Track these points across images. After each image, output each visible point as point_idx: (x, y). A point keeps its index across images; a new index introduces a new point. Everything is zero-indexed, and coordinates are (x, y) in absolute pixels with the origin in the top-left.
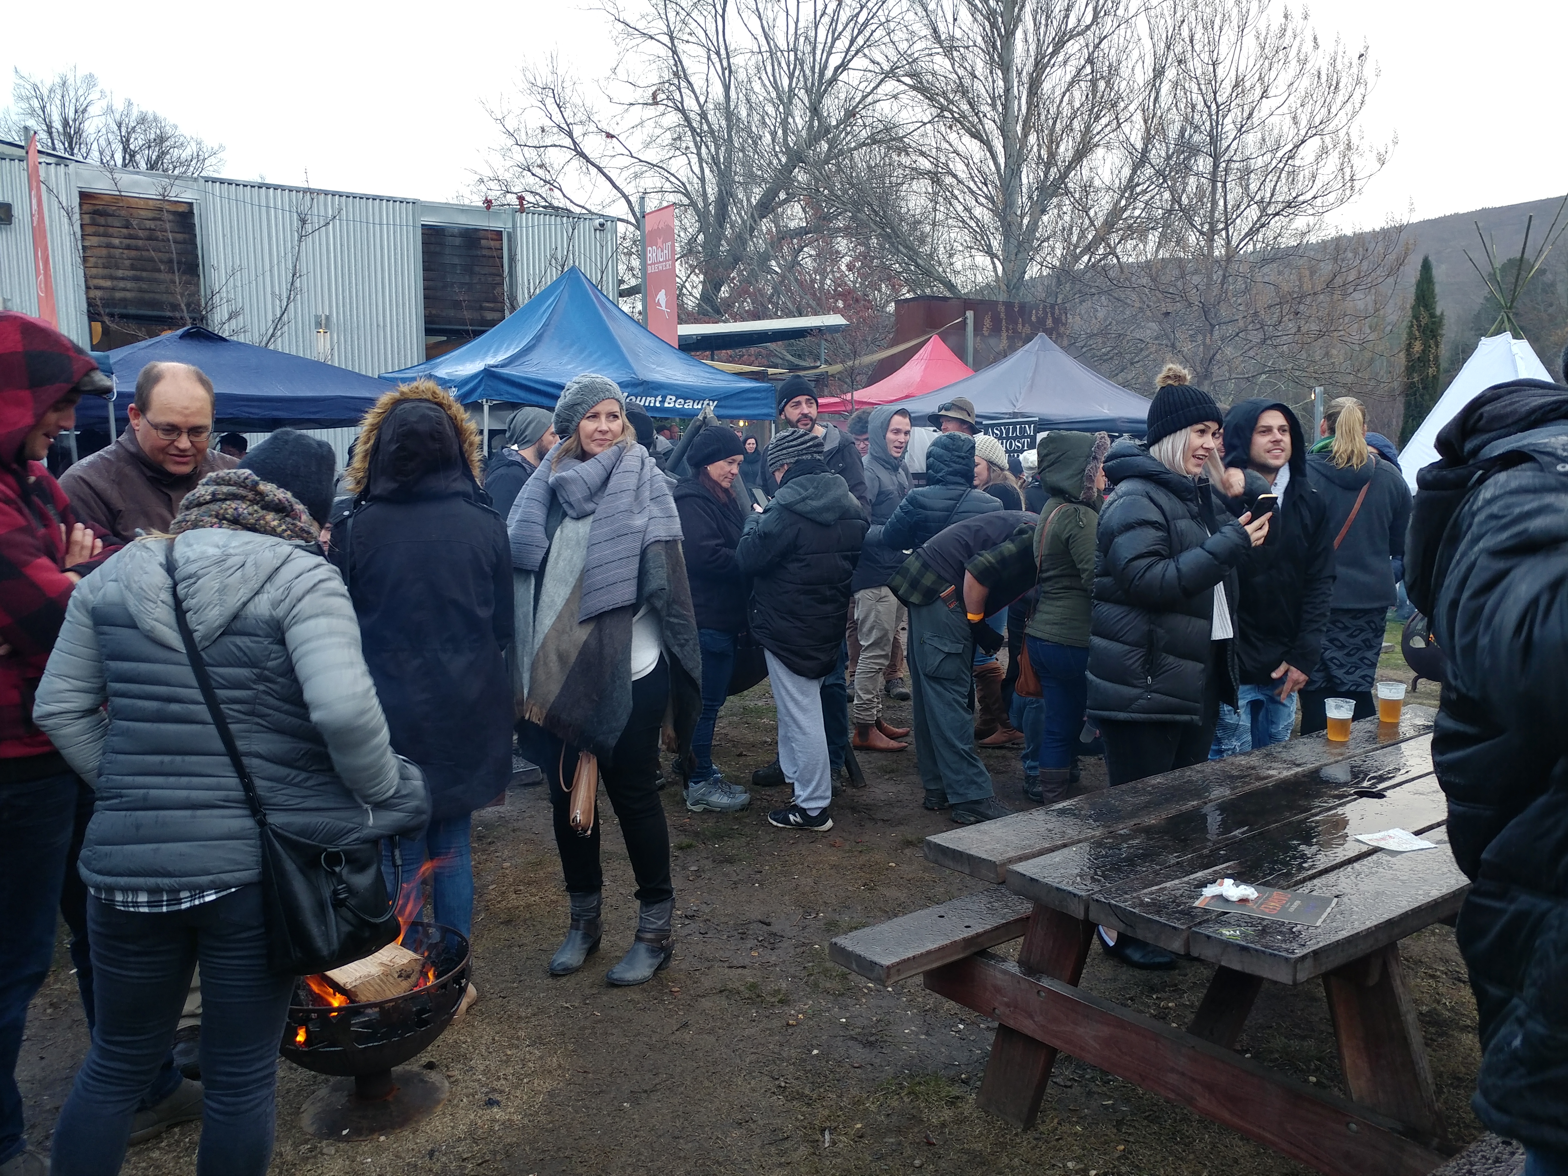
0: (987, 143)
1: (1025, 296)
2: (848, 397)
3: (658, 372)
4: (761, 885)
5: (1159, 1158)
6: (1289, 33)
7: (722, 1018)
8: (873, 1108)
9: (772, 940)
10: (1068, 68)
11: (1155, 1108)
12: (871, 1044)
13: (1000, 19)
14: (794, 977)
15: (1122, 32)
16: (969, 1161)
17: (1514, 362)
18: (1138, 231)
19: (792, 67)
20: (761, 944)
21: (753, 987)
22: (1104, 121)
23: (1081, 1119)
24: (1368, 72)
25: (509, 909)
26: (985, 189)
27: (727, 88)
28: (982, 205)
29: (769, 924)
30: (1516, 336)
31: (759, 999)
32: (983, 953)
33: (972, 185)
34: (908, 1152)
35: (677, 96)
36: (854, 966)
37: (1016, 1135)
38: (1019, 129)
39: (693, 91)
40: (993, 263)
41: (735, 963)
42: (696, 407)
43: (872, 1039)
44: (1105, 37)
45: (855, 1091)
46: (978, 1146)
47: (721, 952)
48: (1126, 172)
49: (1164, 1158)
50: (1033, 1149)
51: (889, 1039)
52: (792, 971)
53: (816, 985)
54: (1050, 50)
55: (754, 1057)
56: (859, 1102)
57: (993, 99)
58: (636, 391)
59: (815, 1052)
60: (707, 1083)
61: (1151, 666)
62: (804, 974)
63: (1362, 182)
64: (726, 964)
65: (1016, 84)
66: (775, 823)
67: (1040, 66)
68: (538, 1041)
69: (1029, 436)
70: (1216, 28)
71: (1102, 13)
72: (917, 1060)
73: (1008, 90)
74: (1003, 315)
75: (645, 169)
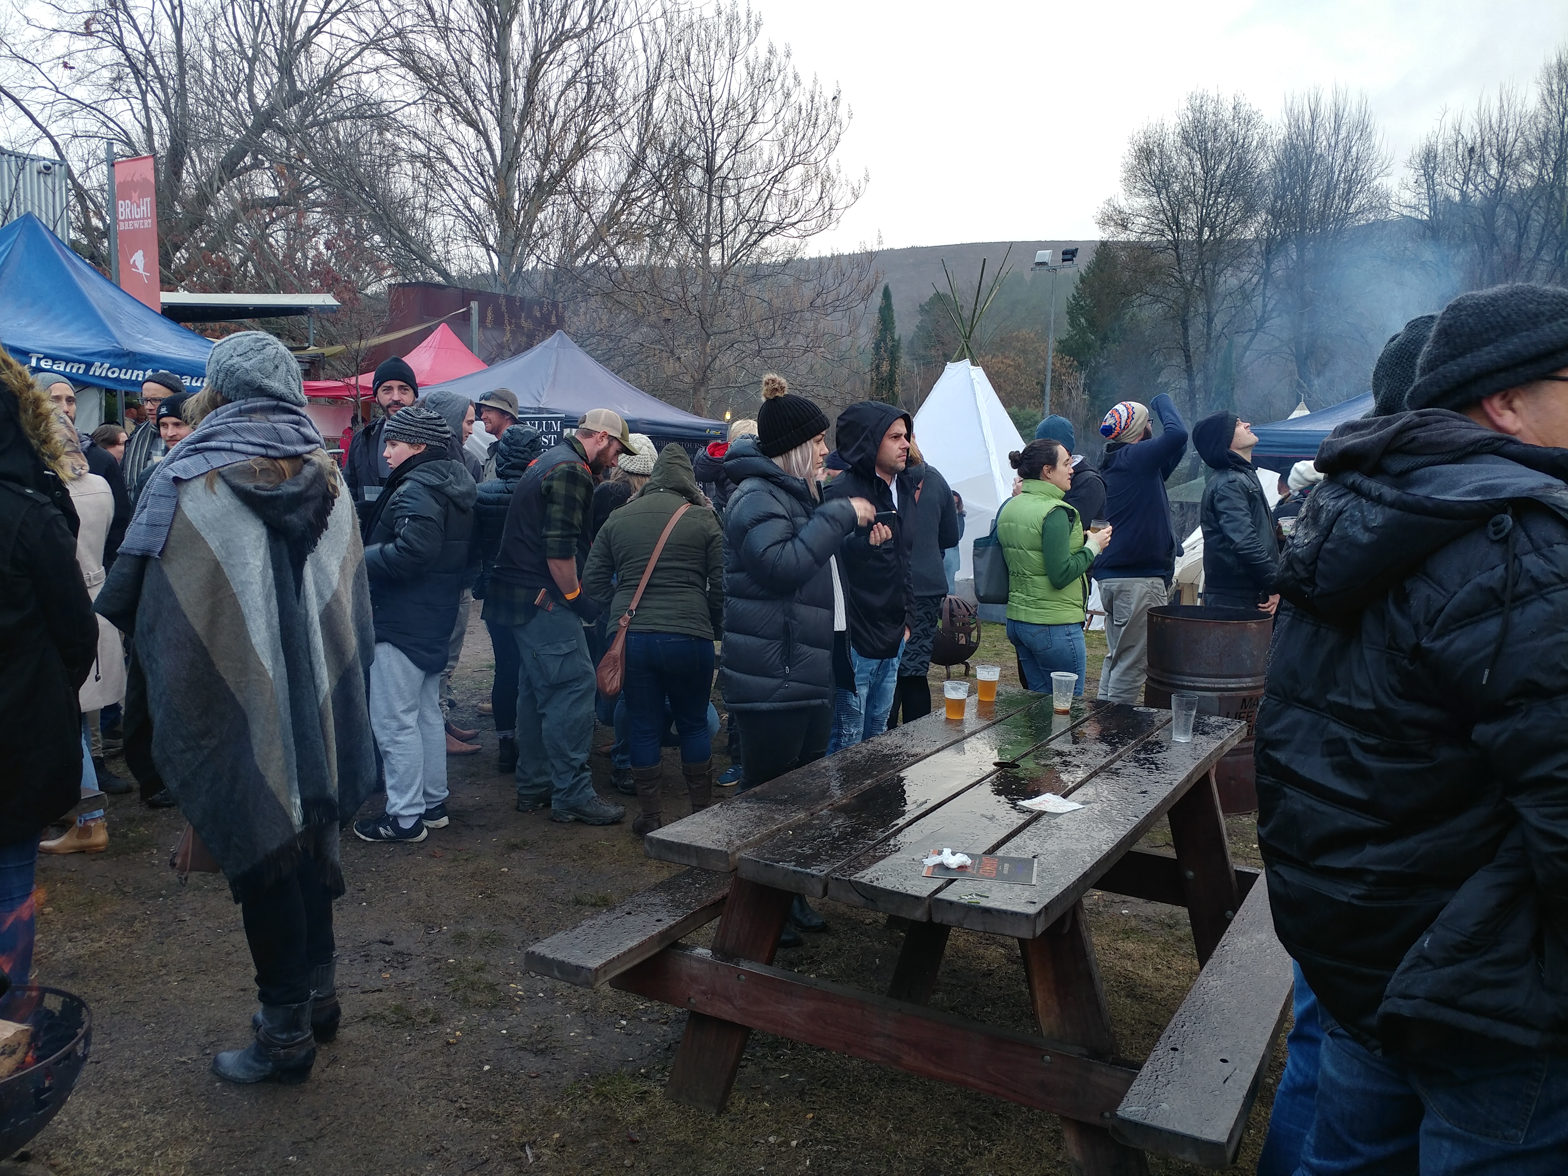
0: (483, 133)
1: (523, 291)
2: (353, 381)
3: (147, 343)
4: (369, 904)
5: (846, 1119)
6: (774, 67)
7: (373, 1047)
8: (565, 1115)
9: (401, 960)
10: (566, 68)
11: (828, 1075)
12: (542, 1052)
13: (496, 9)
14: (438, 994)
15: (617, 40)
16: (676, 1152)
17: (972, 385)
18: (631, 236)
19: (257, 19)
20: (389, 965)
21: (398, 1009)
22: (599, 126)
23: (766, 1096)
24: (842, 112)
25: (68, 960)
26: (481, 179)
27: (178, 31)
28: (477, 195)
29: (391, 943)
30: (973, 364)
31: (408, 1022)
32: (675, 945)
33: (467, 174)
34: (615, 1153)
35: (116, 31)
36: (556, 973)
37: (712, 1119)
38: (516, 122)
39: (136, 28)
40: (489, 255)
41: (367, 987)
42: (194, 384)
43: (542, 1046)
44: (602, 43)
45: (541, 1101)
46: (681, 1136)
47: (348, 978)
48: (622, 177)
49: (851, 1119)
50: (733, 1129)
51: (557, 1044)
52: (433, 988)
53: (466, 1000)
54: (547, 48)
55: (422, 1083)
56: (550, 1112)
57: (489, 87)
58: (119, 362)
59: (487, 1068)
60: (380, 1119)
61: (788, 657)
62: (447, 990)
63: (840, 212)
64: (358, 990)
65: (512, 77)
66: (363, 837)
67: (538, 60)
68: (157, 1105)
69: (555, 433)
70: (712, 53)
71: (598, 20)
72: (592, 1062)
73: (505, 82)
74: (504, 308)
75: (74, 108)
